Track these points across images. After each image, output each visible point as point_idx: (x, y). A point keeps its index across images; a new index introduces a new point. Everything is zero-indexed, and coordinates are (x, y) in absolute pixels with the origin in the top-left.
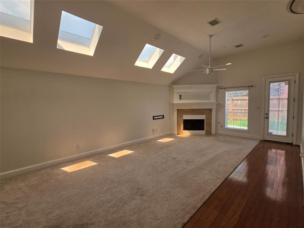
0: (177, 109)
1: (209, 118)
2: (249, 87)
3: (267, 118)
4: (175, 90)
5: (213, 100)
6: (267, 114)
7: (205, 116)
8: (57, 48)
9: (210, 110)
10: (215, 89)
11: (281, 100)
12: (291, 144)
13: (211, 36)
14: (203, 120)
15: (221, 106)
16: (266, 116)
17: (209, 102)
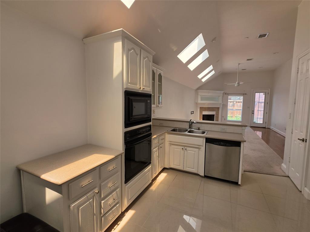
0: (200, 107)
1: (218, 114)
2: (244, 94)
3: (253, 113)
4: (199, 94)
5: (220, 102)
6: (253, 111)
7: (215, 112)
8: (188, 66)
9: (218, 108)
10: (222, 94)
11: (260, 104)
12: (265, 128)
13: (239, 64)
14: (213, 115)
15: (225, 106)
16: (253, 112)
17: (218, 103)
